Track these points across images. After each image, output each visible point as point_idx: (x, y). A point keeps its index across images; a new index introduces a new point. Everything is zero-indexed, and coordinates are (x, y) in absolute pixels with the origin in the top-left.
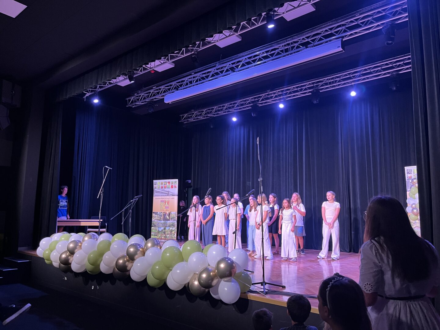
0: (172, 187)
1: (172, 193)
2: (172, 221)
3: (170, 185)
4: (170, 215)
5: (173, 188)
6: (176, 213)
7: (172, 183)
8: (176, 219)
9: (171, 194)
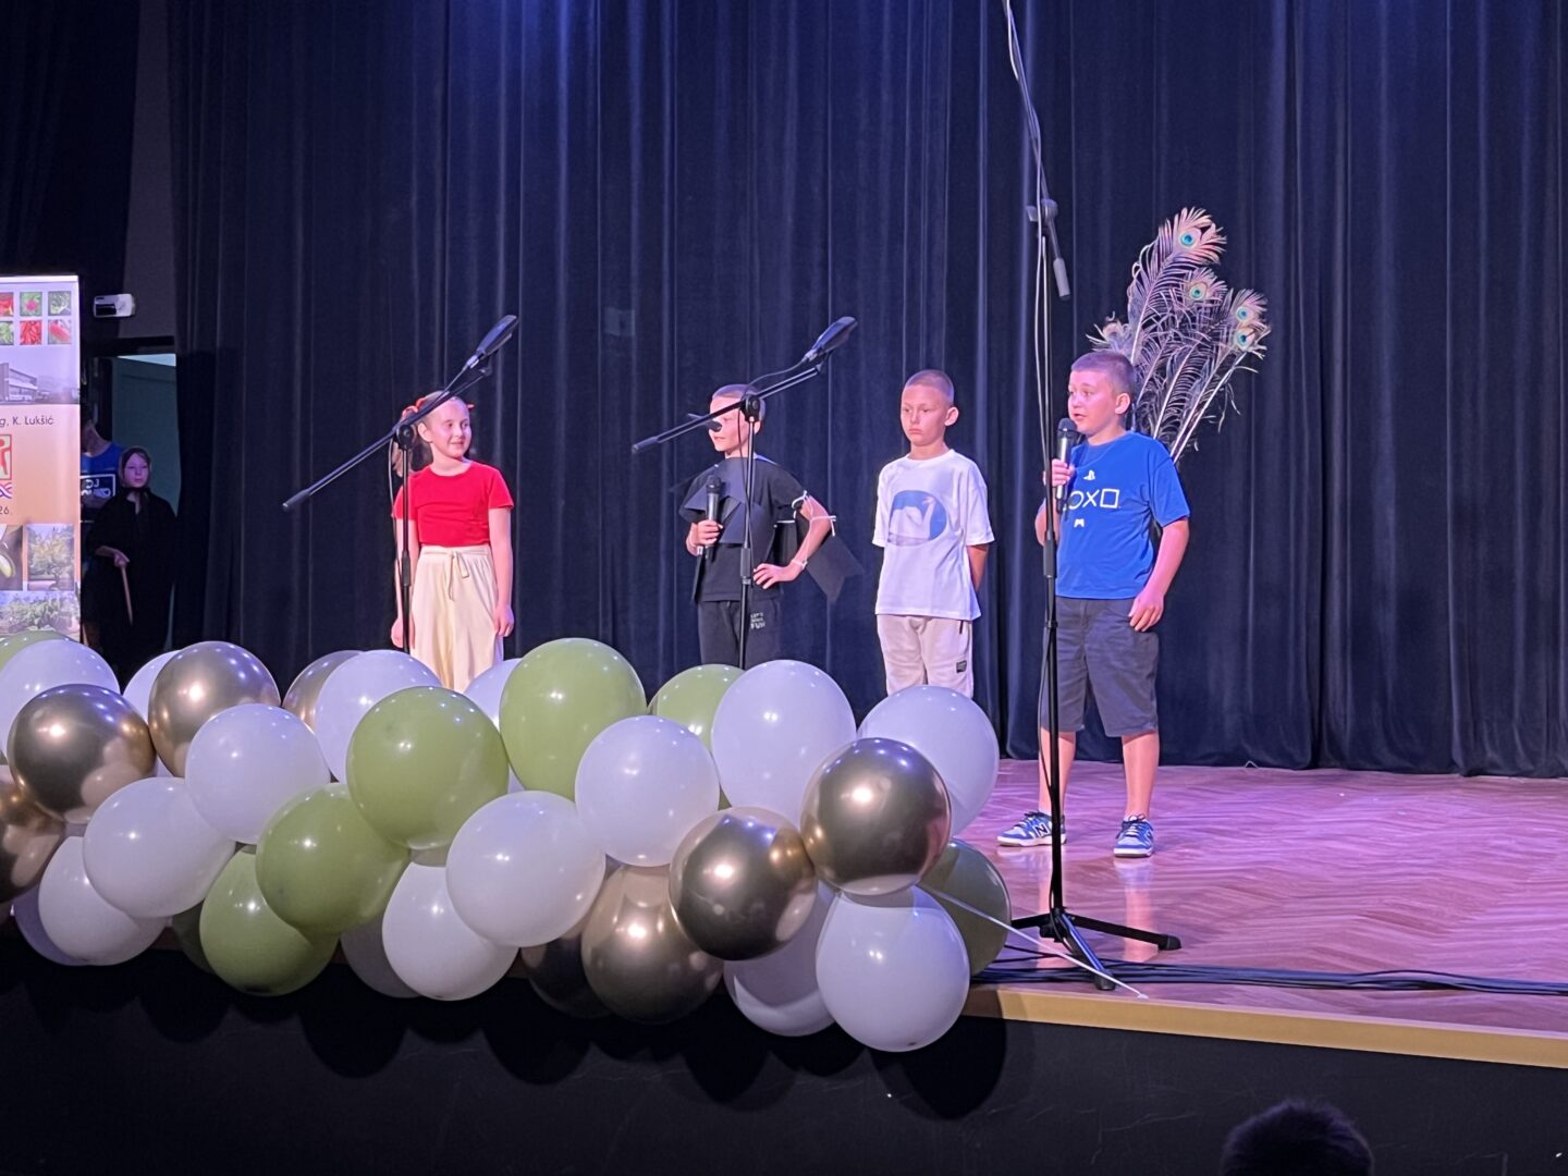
0: (31, 334)
1: (33, 381)
2: (41, 595)
3: (16, 317)
4: (18, 543)
5: (36, 339)
6: (71, 530)
7: (33, 306)
8: (71, 573)
9: (21, 390)
